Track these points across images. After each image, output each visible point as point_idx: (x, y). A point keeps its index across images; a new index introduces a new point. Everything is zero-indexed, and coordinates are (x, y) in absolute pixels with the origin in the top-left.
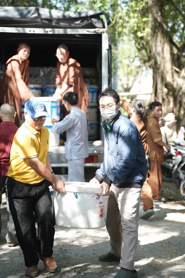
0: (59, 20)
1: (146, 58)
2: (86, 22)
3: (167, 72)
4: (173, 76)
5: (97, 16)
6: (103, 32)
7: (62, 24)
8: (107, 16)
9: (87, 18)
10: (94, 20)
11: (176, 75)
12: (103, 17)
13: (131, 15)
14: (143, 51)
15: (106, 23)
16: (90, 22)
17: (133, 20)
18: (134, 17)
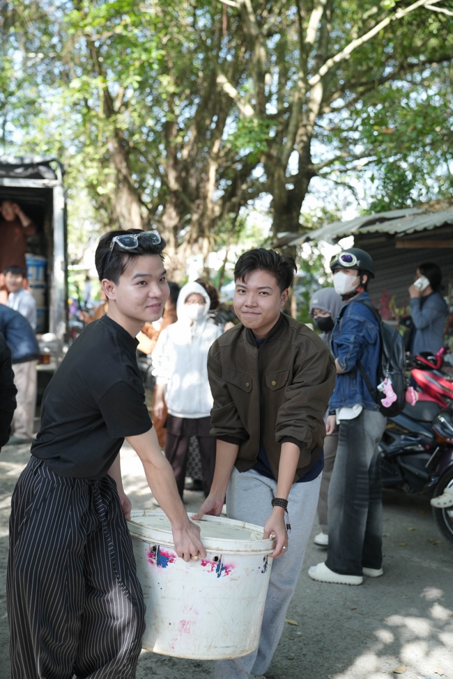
1: (106, 221)
2: (30, 171)
5: (46, 164)
6: (55, 186)
8: (61, 165)
9: (32, 165)
10: (42, 169)
12: (54, 165)
13: (88, 163)
14: (102, 211)
15: (59, 173)
16: (35, 170)
17: (92, 172)
18: (92, 167)
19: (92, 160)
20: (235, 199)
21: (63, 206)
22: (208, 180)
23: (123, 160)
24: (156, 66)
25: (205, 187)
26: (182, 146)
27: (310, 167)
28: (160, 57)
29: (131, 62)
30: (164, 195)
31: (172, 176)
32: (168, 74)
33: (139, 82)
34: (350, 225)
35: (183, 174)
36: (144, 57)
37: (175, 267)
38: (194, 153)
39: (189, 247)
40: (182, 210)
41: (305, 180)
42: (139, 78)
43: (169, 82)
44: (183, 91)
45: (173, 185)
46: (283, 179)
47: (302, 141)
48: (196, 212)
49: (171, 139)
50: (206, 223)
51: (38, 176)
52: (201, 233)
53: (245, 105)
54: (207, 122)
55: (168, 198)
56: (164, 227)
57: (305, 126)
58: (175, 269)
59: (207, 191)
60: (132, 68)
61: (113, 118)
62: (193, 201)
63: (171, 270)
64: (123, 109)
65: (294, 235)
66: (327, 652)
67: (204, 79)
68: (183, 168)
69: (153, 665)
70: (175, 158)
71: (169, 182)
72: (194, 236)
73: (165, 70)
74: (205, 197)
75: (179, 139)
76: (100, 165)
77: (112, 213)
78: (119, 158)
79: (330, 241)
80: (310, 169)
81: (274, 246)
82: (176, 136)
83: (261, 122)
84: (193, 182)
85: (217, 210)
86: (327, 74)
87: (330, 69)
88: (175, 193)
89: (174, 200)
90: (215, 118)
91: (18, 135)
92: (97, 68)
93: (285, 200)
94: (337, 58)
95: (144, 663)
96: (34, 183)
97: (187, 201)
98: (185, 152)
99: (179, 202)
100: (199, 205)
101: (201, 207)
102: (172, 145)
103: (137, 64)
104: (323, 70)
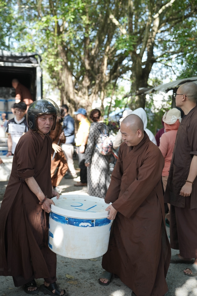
0: (8, 57)
1: (56, 84)
2: (26, 60)
3: (71, 93)
4: (74, 95)
5: (33, 56)
6: (37, 66)
7: (10, 60)
8: (40, 57)
9: (27, 57)
10: (31, 58)
11: (76, 95)
12: (37, 57)
13: (50, 56)
14: (54, 80)
15: (39, 60)
16: (28, 59)
17: (51, 60)
18: (52, 58)
19: (52, 55)
20: (115, 74)
21: (41, 76)
22: (104, 65)
23: (65, 56)
24: (81, 11)
25: (102, 68)
26: (91, 49)
27: (153, 57)
28: (83, 7)
29: (70, 9)
30: (83, 71)
31: (87, 63)
32: (86, 15)
33: (73, 19)
34: (174, 84)
35: (92, 62)
36: (76, 6)
37: (88, 105)
38: (97, 52)
39: (94, 96)
40: (92, 78)
41: (150, 64)
42: (73, 17)
43: (86, 19)
44: (92, 23)
45: (88, 67)
46: (141, 63)
47: (149, 45)
48: (98, 80)
49: (87, 46)
50: (102, 84)
51: (30, 62)
52: (100, 89)
53: (123, 28)
54: (103, 38)
55: (85, 73)
56: (83, 86)
57: (151, 38)
58: (88, 106)
59: (104, 70)
60: (70, 12)
61: (61, 36)
62: (96, 74)
63: (86, 106)
64: (63, 32)
65: (146, 89)
66: (173, 278)
67: (102, 18)
68: (92, 59)
69: (94, 282)
70: (89, 55)
71: (86, 66)
72: (97, 90)
73: (84, 13)
74: (102, 73)
75: (90, 46)
76: (55, 57)
77: (59, 80)
78: (63, 55)
79: (165, 91)
80: (153, 59)
81: (137, 94)
82: (89, 45)
83: (130, 36)
84: (96, 66)
85: (107, 79)
86: (162, 13)
87: (163, 10)
88: (88, 71)
89: (88, 74)
90: (107, 36)
91: (16, 45)
92: (53, 12)
93: (141, 73)
94: (167, 5)
95: (90, 281)
96: (28, 65)
97: (94, 75)
98: (93, 52)
99: (90, 75)
100: (99, 76)
101: (100, 77)
102: (87, 49)
103: (72, 10)
104: (160, 11)
